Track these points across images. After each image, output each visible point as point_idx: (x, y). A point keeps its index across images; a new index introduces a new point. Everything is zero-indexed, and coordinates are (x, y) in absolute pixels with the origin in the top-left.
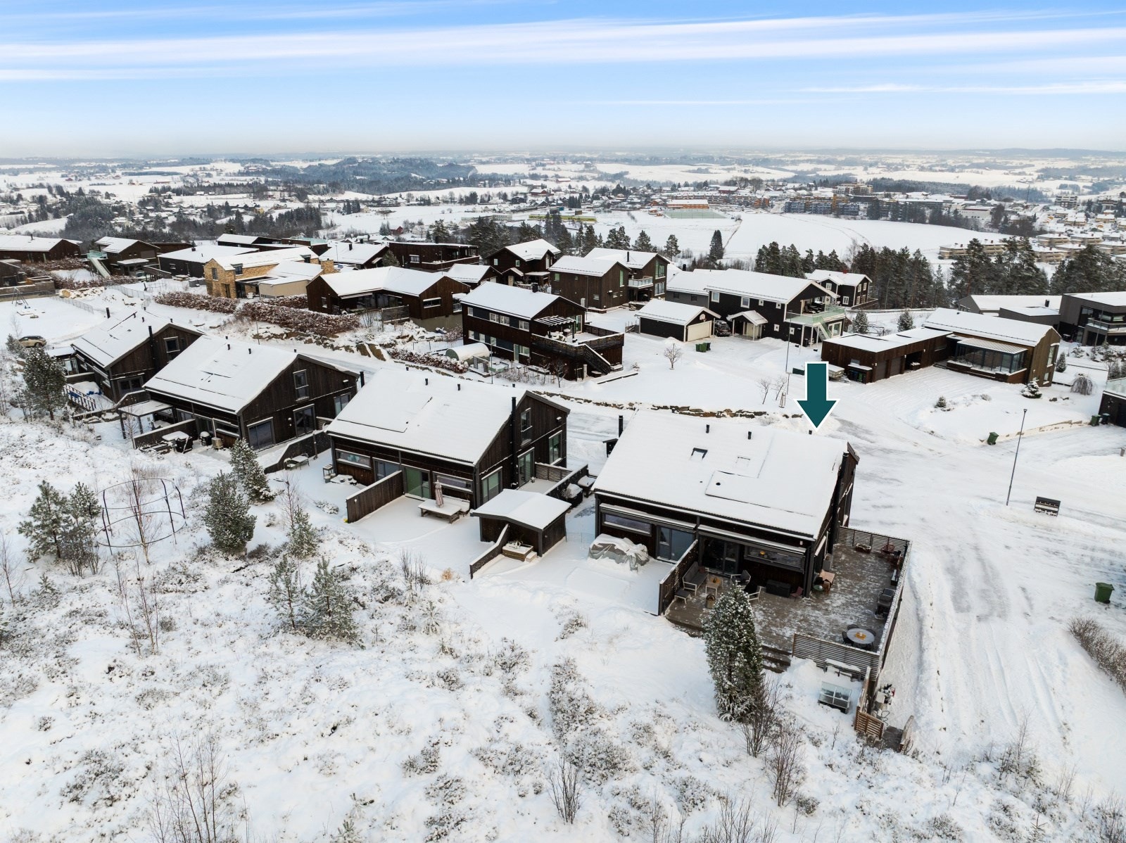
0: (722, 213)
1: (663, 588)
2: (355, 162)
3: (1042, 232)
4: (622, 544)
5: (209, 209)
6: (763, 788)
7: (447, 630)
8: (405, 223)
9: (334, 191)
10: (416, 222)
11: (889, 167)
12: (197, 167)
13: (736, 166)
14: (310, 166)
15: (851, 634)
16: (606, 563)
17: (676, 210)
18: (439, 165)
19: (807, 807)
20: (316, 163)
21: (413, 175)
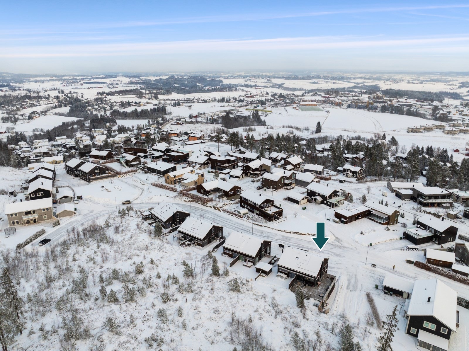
0: (322, 108)
1: (289, 285)
2: (174, 78)
3: (452, 120)
4: (283, 275)
5: (122, 104)
6: (302, 317)
7: (254, 291)
8: (198, 113)
9: (168, 94)
10: (203, 113)
11: (395, 81)
12: (112, 79)
13: (330, 80)
14: (156, 79)
15: (320, 294)
16: (280, 278)
17: (304, 107)
18: (208, 79)
19: (308, 319)
20: (158, 78)
21: (198, 84)
